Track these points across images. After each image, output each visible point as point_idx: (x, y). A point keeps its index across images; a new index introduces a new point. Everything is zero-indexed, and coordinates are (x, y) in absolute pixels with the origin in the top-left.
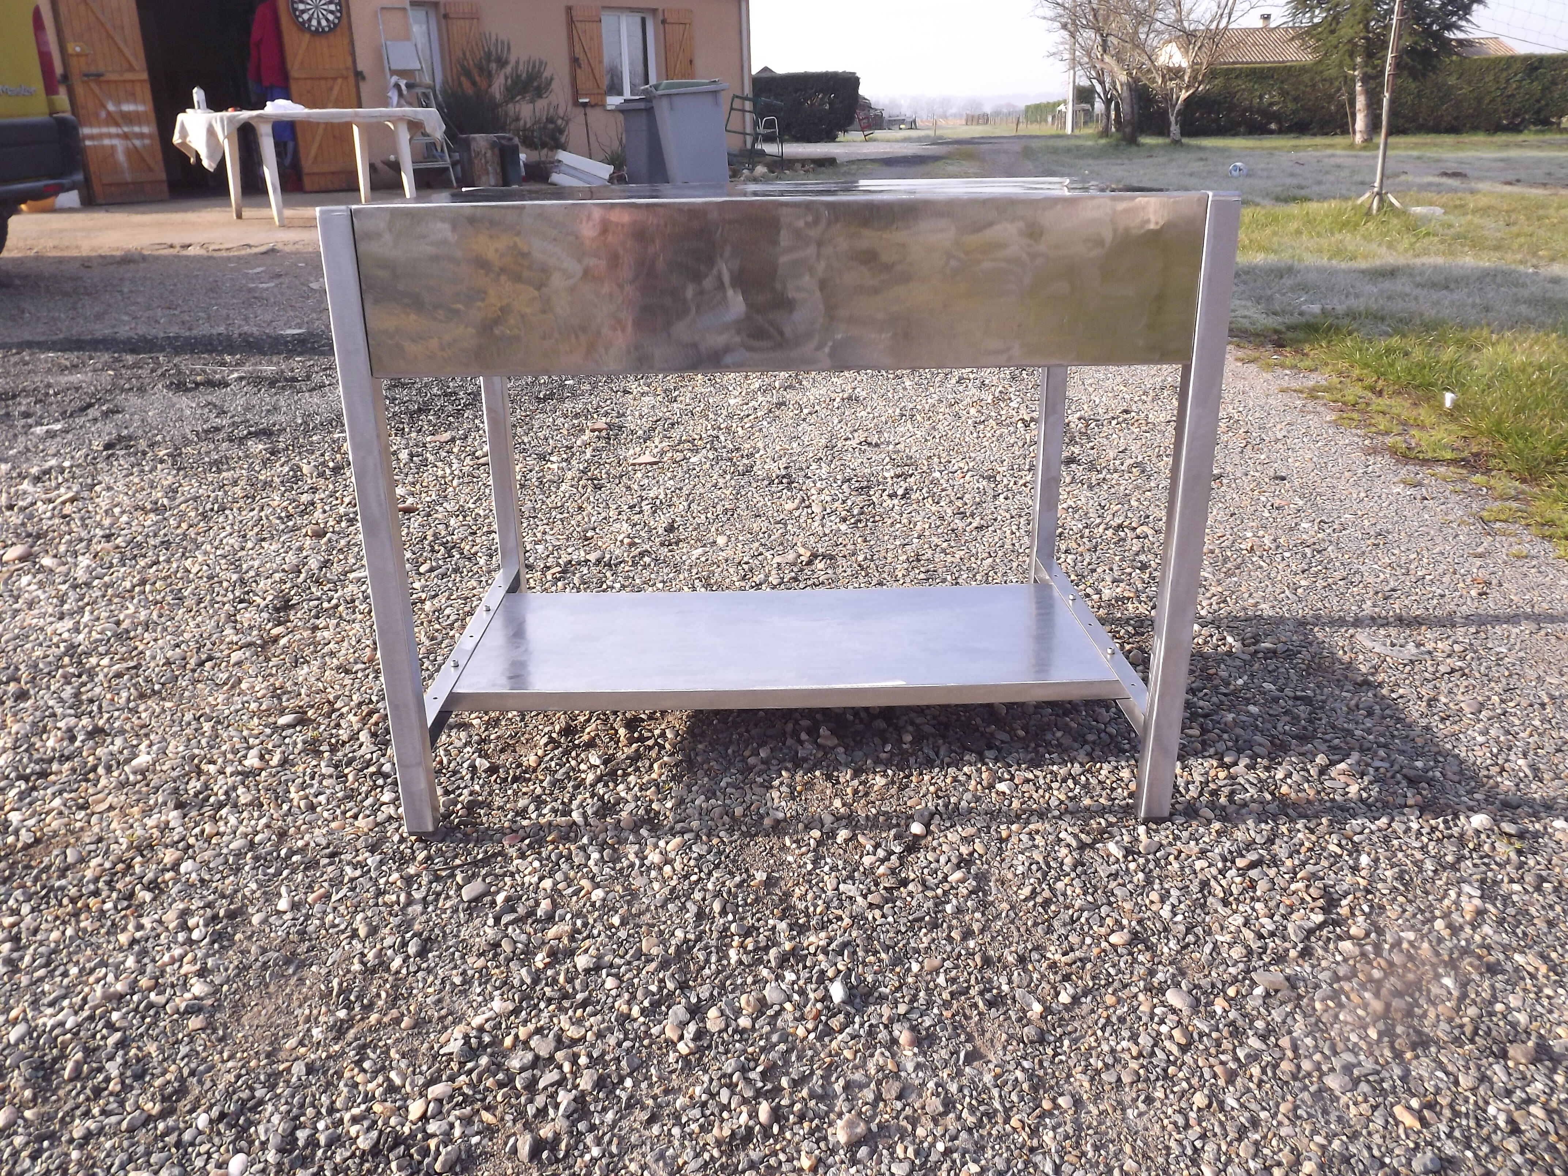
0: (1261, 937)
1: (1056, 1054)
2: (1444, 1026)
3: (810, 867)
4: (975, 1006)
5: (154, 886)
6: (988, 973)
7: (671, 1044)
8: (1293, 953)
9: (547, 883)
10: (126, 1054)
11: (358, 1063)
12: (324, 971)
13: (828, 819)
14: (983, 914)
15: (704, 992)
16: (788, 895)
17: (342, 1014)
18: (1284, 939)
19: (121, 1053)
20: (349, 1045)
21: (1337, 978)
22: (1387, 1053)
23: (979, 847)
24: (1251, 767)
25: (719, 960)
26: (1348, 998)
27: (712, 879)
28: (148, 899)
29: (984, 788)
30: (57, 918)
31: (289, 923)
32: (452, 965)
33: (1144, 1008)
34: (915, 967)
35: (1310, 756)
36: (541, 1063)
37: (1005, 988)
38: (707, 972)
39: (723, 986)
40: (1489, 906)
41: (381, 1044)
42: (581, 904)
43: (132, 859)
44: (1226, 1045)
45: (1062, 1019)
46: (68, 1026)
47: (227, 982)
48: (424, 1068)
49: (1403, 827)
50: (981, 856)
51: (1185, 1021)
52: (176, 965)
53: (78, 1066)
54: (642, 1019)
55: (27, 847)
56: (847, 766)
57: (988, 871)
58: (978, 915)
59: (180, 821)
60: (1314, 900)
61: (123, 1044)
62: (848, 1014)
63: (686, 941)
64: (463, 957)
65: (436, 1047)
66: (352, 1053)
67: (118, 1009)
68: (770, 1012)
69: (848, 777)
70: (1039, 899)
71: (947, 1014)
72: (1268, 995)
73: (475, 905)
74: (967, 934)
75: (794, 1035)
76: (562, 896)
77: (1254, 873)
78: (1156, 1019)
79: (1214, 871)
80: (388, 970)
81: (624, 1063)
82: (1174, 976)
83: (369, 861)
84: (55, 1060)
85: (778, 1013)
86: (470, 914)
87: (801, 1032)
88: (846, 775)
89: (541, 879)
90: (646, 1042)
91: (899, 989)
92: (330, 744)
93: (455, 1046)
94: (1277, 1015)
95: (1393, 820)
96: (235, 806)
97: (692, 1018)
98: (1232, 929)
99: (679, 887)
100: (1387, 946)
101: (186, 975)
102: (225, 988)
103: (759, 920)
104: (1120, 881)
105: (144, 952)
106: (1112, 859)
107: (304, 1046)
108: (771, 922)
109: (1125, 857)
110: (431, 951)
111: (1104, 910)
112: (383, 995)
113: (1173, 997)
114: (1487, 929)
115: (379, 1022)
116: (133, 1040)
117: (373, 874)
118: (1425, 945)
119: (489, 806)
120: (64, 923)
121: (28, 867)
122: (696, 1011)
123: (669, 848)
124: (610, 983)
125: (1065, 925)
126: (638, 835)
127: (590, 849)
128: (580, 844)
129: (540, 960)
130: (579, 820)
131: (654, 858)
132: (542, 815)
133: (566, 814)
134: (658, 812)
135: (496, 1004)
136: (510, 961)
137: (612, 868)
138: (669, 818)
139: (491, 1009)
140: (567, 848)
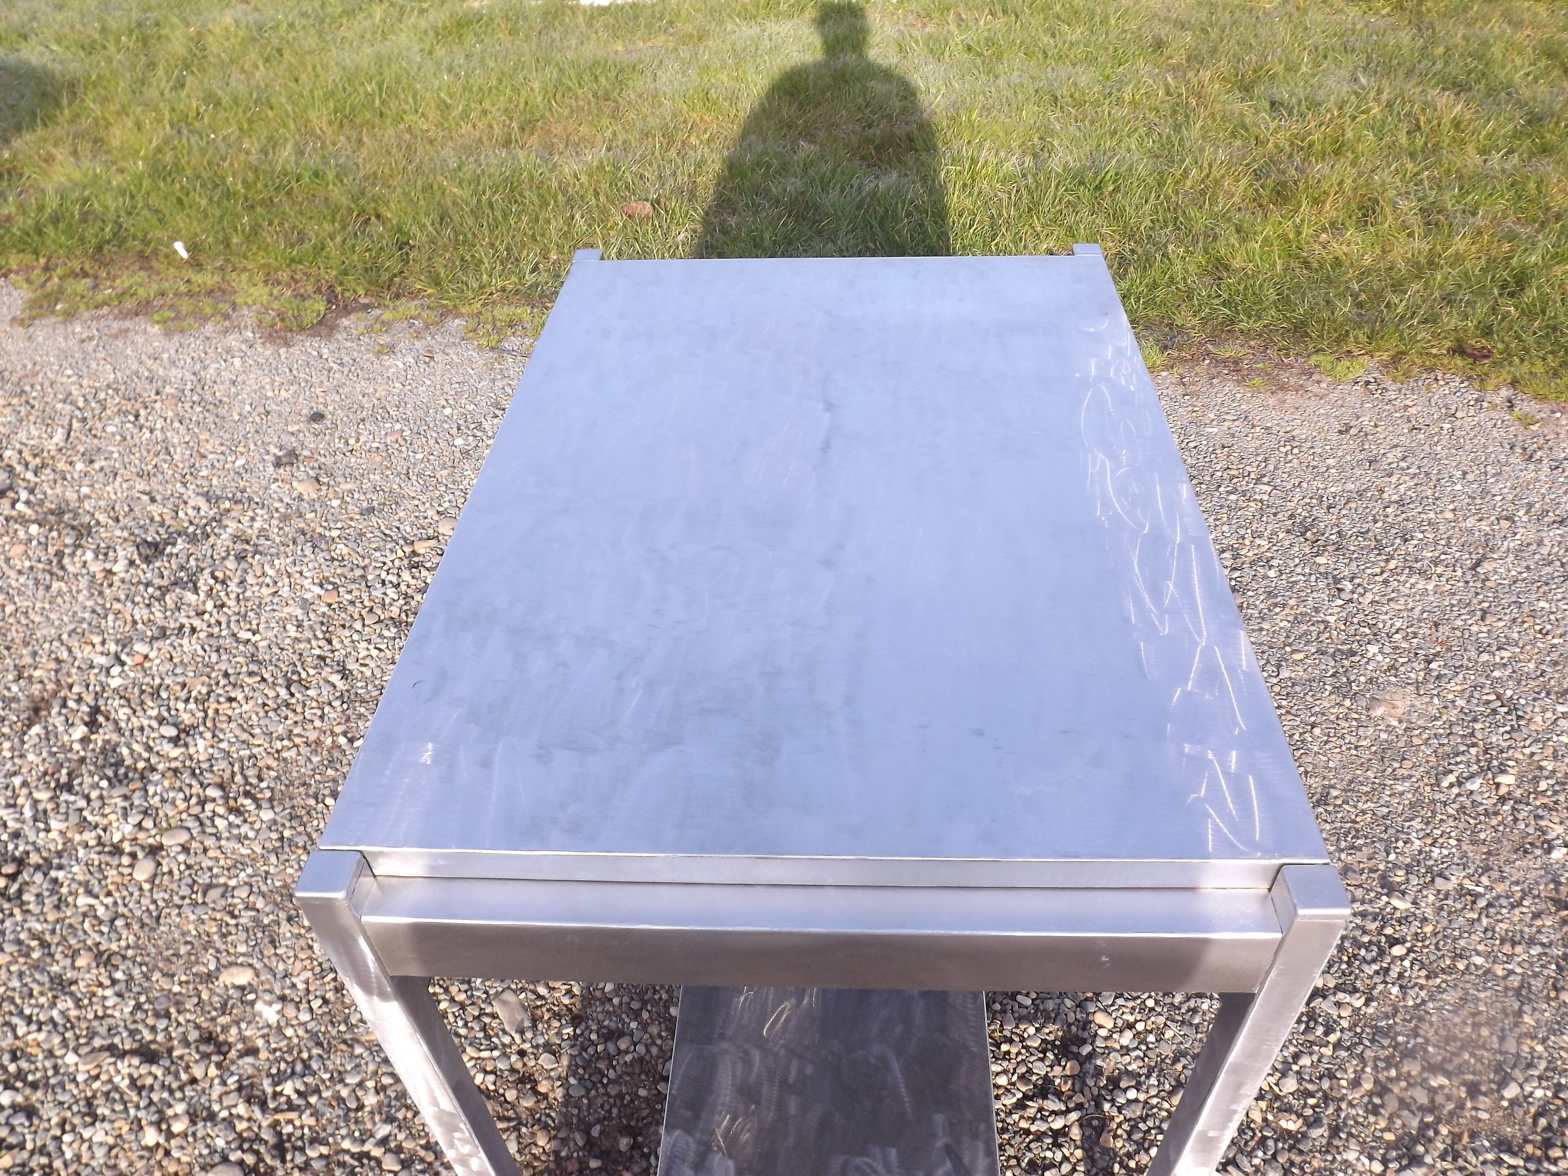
126: (1091, 1055)
127: (1121, 1100)
128: (1114, 1112)
129: (1291, 1124)
130: (1074, 1116)
131: (1127, 1038)
132: (1065, 1159)
133: (1063, 1132)
134: (1044, 1041)
135: (1351, 1156)
136: (1301, 1152)
137: (1148, 1076)
138: (1052, 1031)
139: (1358, 1159)
140: (1119, 1125)
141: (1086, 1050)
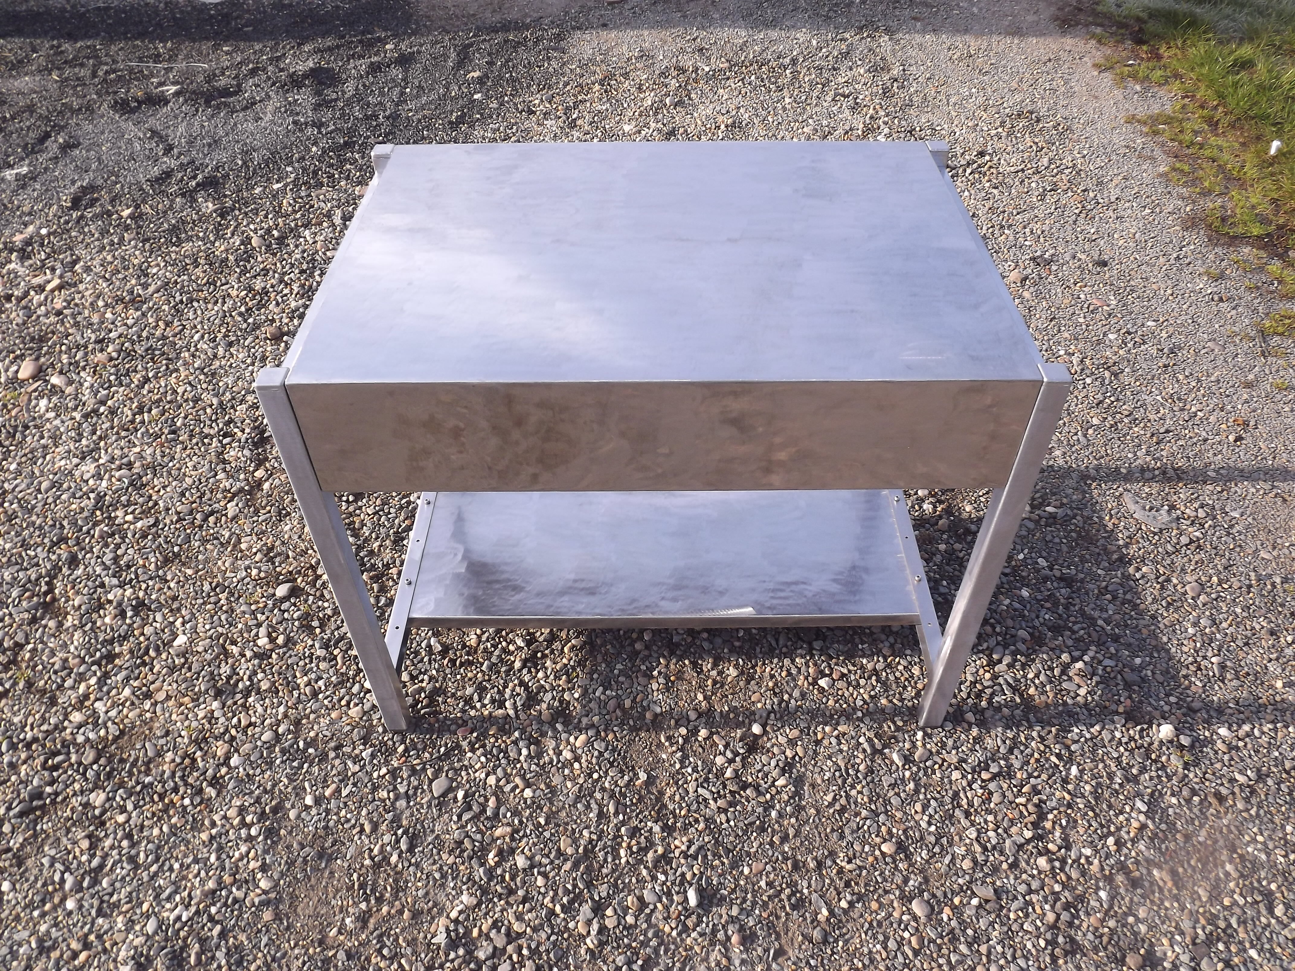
0: (985, 849)
1: (833, 953)
2: (1090, 936)
3: (678, 766)
4: (784, 907)
5: (215, 782)
6: (796, 877)
7: (582, 938)
8: (1005, 866)
9: (492, 780)
10: (227, 942)
11: (379, 951)
12: (346, 865)
13: (693, 715)
14: (797, 819)
15: (604, 890)
16: (661, 793)
17: (363, 906)
18: (1002, 853)
19: (223, 942)
20: (372, 933)
21: (1030, 892)
22: (1048, 959)
23: (799, 750)
24: (1010, 666)
25: (614, 860)
26: (1033, 909)
27: (609, 778)
28: (214, 796)
29: (809, 684)
30: (154, 814)
31: (315, 818)
32: (431, 861)
33: (896, 914)
34: (746, 871)
35: (1057, 652)
36: (498, 952)
37: (805, 891)
38: (605, 871)
39: (616, 885)
40: (1149, 823)
41: (392, 932)
42: (517, 800)
43: (194, 753)
44: (945, 951)
45: (840, 921)
46: (184, 919)
47: (281, 877)
48: (423, 955)
49: (1110, 736)
50: (801, 758)
51: (921, 928)
52: (245, 861)
53: (198, 956)
54: (562, 915)
55: (116, 739)
56: (709, 653)
57: (804, 774)
58: (793, 820)
59: (221, 712)
60: (1030, 814)
61: (223, 935)
62: (698, 915)
63: (591, 841)
64: (439, 854)
65: (429, 936)
66: (374, 942)
67: (214, 904)
68: (647, 911)
69: (709, 666)
70: (837, 807)
71: (765, 915)
72: (980, 906)
73: (442, 802)
74: (785, 838)
75: (663, 931)
76: (503, 792)
77: (992, 786)
78: (902, 926)
79: (964, 783)
80: (389, 864)
81: (552, 955)
82: (920, 884)
83: (364, 754)
84: (182, 949)
85: (653, 911)
86: (440, 810)
87: (667, 929)
88: (707, 665)
89: (488, 775)
90: (566, 936)
91: (733, 891)
92: (319, 619)
93: (441, 939)
94: (983, 923)
95: (1103, 728)
96: (258, 692)
97: (596, 916)
98: (968, 841)
99: (585, 785)
100: (1070, 861)
101: (253, 871)
102: (282, 882)
103: (641, 821)
104: (897, 790)
105: (220, 849)
106: (894, 768)
107: (342, 934)
108: (649, 824)
109: (904, 765)
110: (416, 847)
111: (882, 818)
112: (389, 888)
113: (917, 907)
114: (1141, 846)
115: (389, 913)
116: (230, 931)
117: (368, 768)
118: (1096, 862)
119: (445, 693)
120: (160, 819)
121: (122, 761)
122: (598, 909)
123: (577, 745)
124: (540, 881)
125: (853, 832)
126: (555, 729)
127: (521, 744)
128: (513, 738)
129: (491, 858)
130: (511, 712)
131: (567, 754)
132: (484, 706)
133: (502, 705)
134: (568, 703)
135: (465, 898)
136: (471, 858)
137: (537, 765)
138: (577, 709)
139: (462, 902)
140: (504, 742)
141: (559, 727)
